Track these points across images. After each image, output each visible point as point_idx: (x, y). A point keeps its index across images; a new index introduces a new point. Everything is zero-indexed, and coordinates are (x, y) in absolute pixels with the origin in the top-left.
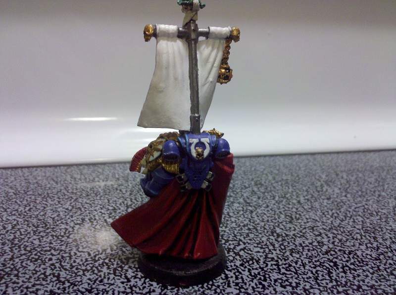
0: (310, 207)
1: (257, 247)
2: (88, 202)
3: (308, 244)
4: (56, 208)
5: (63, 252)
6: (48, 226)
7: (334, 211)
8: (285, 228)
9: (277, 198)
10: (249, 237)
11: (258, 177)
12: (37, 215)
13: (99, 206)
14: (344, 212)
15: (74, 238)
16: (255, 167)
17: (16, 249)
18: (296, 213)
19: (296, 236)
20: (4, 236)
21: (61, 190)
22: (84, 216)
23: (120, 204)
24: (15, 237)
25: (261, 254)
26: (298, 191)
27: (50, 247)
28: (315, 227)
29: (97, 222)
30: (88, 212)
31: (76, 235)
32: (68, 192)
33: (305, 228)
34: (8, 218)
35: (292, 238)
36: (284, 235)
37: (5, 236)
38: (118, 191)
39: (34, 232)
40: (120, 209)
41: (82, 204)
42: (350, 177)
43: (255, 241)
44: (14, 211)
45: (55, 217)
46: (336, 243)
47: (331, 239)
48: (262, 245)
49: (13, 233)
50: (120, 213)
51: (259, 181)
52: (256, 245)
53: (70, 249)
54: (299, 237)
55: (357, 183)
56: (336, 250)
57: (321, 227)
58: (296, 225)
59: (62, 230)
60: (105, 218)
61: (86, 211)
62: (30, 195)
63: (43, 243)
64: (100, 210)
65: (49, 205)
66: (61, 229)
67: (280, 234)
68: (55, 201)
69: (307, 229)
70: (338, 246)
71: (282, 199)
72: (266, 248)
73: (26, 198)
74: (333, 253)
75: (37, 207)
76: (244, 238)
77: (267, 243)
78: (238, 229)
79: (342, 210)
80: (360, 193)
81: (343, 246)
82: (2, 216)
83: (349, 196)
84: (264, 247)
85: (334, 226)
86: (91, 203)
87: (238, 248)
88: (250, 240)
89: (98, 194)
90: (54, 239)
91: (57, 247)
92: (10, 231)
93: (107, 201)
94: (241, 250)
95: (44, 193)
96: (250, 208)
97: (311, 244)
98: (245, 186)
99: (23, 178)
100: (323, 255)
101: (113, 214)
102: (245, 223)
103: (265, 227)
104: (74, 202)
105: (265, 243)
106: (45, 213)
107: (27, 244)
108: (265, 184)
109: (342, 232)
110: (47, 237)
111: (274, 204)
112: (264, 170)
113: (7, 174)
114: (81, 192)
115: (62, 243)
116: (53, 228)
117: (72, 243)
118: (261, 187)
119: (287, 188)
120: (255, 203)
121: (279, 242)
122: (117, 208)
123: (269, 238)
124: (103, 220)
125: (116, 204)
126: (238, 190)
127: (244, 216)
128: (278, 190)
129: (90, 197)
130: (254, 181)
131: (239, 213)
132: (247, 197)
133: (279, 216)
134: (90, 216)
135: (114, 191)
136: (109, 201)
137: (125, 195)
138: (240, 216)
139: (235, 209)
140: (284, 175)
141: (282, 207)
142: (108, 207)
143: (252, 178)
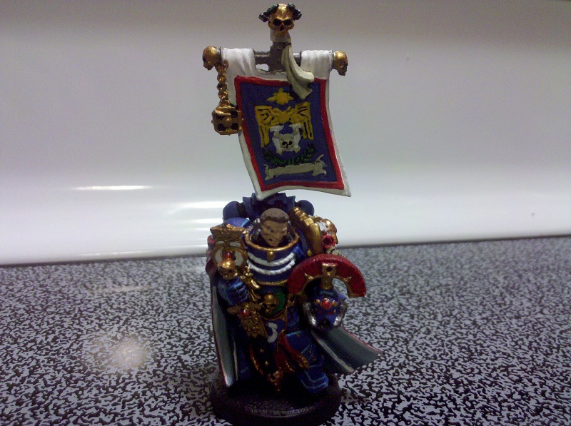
0: (493, 332)
1: (429, 404)
2: (146, 324)
3: (506, 398)
4: (96, 336)
5: (119, 417)
6: (89, 370)
7: (530, 339)
8: (465, 370)
9: (440, 317)
10: (412, 386)
11: (403, 281)
12: (68, 349)
13: (165, 332)
14: (545, 340)
15: (133, 391)
16: (394, 264)
17: (41, 413)
18: (474, 342)
19: (484, 384)
20: (18, 388)
21: (100, 304)
23: (198, 329)
24: (37, 392)
25: (438, 417)
26: (468, 305)
27: (97, 408)
28: (509, 366)
29: (166, 362)
31: (136, 386)
32: (112, 308)
33: (494, 369)
34: (20, 354)
35: (479, 387)
36: (466, 382)
37: (21, 389)
38: (191, 306)
39: (68, 380)
40: (198, 337)
41: (137, 329)
42: (540, 279)
43: (424, 394)
44: (31, 342)
45: (97, 353)
46: (547, 395)
47: (538, 386)
48: (436, 401)
49: (34, 383)
50: (199, 344)
51: (405, 287)
52: (427, 401)
53: (130, 411)
54: (490, 386)
55: (552, 290)
56: (551, 407)
57: (518, 367)
58: (479, 364)
59: (112, 376)
60: (178, 354)
62: (53, 313)
63: (84, 401)
64: (168, 341)
65: (85, 331)
66: (110, 375)
67: (459, 380)
68: (94, 324)
69: (499, 371)
70: (552, 400)
71: (448, 318)
72: (443, 405)
73: (46, 319)
74: (547, 412)
75: (67, 335)
76: (406, 388)
77: (442, 397)
78: (391, 372)
79: (543, 336)
80: (561, 307)
81: (559, 400)
82: (12, 351)
83: (546, 311)
84: (439, 404)
85: (538, 365)
86: (151, 327)
87: (400, 407)
88: (415, 391)
89: (160, 311)
90: (100, 393)
91: (108, 409)
92: (27, 380)
93: (177, 325)
94: (405, 410)
95: (74, 309)
96: (401, 334)
97: (510, 396)
98: (386, 296)
99: (36, 284)
100: (533, 415)
101: (189, 347)
102: (401, 361)
103: (433, 368)
104: (123, 325)
105: (439, 398)
106: (81, 346)
107: (59, 403)
108: (416, 293)
109: (552, 375)
110: (89, 388)
111: (438, 328)
112: (409, 268)
113: (12, 277)
114: (132, 308)
115: (116, 401)
116: (97, 373)
117: (131, 400)
118: (410, 298)
119: (450, 299)
120: (408, 326)
121: (461, 394)
122: (194, 336)
123: (444, 388)
124: (176, 358)
125: (192, 328)
126: (378, 304)
127: (396, 348)
128: (438, 303)
129: (149, 316)
130: (399, 288)
131: (388, 344)
132: (393, 315)
133: (450, 348)
134: (153, 350)
135: (185, 306)
136: (179, 323)
137: (203, 312)
138: (390, 350)
139: (380, 336)
140: (441, 278)
141: (450, 332)
142: (180, 335)
143: (394, 282)
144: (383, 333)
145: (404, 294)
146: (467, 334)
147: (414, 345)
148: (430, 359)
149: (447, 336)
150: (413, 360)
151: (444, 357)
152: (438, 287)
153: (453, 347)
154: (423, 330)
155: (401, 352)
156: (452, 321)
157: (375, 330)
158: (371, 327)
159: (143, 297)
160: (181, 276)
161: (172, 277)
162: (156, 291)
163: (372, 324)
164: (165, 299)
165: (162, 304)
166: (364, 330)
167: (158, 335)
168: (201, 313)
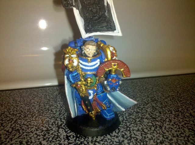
2: (25, 123)
9: (173, 113)
11: (151, 94)
13: (35, 127)
16: (145, 87)
21: (4, 112)
22: (22, 139)
23: (52, 124)
30: (25, 134)
32: (10, 114)
38: (50, 112)
40: (52, 130)
41: (20, 126)
50: (52, 134)
60: (40, 141)
61: (23, 133)
64: (36, 132)
71: (178, 113)
86: (28, 124)
89: (33, 115)
93: (41, 122)
104: (14, 123)
108: (159, 100)
111: (174, 118)
114: (20, 113)
118: (157, 103)
119: (176, 103)
120: (160, 118)
124: (38, 143)
125: (49, 124)
126: (142, 107)
127: (156, 132)
128: (171, 105)
129: (28, 118)
130: (150, 98)
131: (152, 129)
132: (151, 112)
133: (184, 130)
134: (27, 138)
135: (47, 112)
136: (43, 122)
137: (56, 115)
138: (154, 132)
139: (147, 125)
140: (168, 92)
141: (181, 120)
142: (42, 129)
143: (147, 95)
144: (148, 123)
145: (153, 101)
146: (189, 121)
147: (165, 129)
148: (175, 137)
149: (180, 123)
150: (167, 138)
151: (182, 135)
152: (168, 97)
153: (185, 129)
154: (167, 120)
155: (159, 134)
156: (180, 114)
157: (143, 121)
158: (141, 119)
159: (26, 108)
160: (46, 96)
161: (42, 97)
162: (33, 104)
163: (142, 117)
164: (37, 108)
165: (35, 111)
166: (138, 122)
167: (31, 129)
168: (54, 115)
